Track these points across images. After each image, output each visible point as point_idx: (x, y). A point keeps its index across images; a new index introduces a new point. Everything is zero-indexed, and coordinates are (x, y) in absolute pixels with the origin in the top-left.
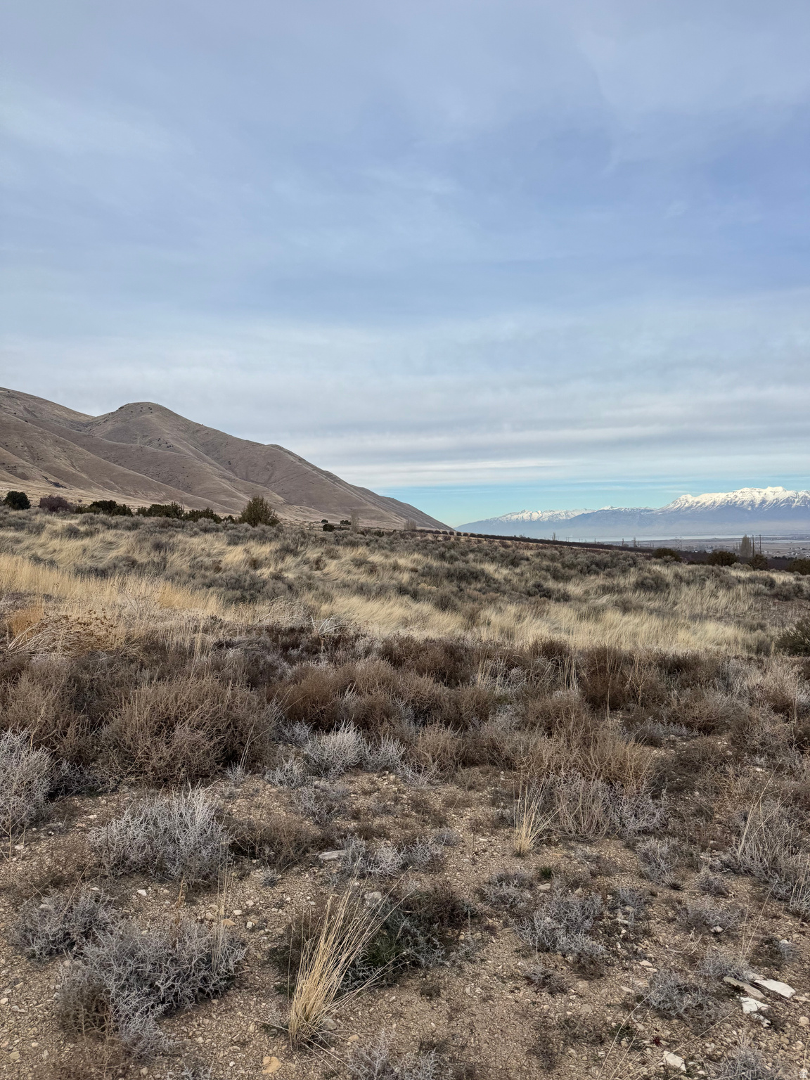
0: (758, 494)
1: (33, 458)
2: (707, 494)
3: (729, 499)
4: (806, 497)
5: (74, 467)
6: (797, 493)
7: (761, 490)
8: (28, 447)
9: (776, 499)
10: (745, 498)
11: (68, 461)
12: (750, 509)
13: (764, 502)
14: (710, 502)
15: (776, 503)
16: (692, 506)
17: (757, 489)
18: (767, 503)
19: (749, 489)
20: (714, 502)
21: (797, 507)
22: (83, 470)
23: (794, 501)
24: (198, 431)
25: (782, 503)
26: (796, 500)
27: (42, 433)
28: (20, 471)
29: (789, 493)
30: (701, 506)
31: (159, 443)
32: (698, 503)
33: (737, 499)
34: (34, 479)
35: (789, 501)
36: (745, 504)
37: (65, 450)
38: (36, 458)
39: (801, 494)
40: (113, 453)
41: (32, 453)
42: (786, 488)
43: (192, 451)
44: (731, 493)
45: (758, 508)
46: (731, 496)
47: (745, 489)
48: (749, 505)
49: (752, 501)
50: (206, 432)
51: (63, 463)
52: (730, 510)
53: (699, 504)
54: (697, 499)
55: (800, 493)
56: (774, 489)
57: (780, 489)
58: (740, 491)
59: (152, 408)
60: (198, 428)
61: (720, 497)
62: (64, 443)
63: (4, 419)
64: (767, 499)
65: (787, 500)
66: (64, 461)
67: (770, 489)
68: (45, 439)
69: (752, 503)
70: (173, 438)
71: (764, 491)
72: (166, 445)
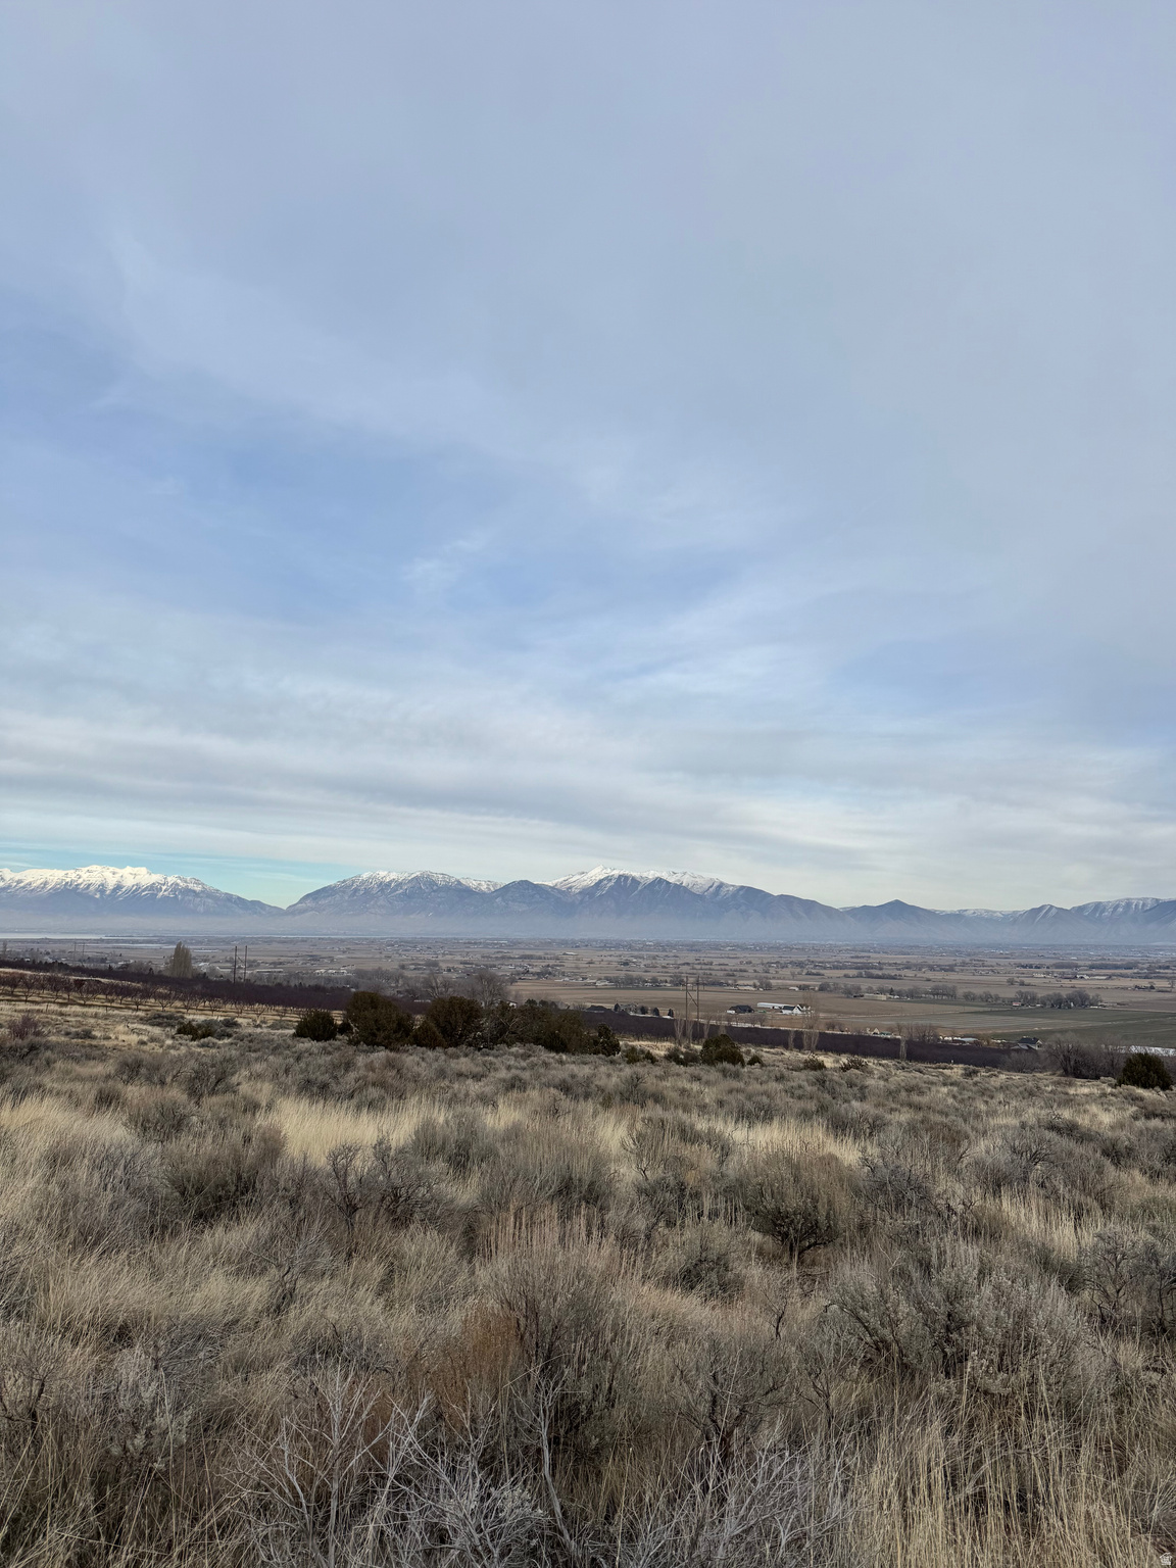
0: (111, 875)
2: (35, 870)
3: (68, 880)
4: (177, 884)
6: (165, 879)
7: (117, 870)
9: (137, 885)
10: (92, 880)
12: (98, 896)
13: (118, 887)
14: (39, 882)
15: (136, 890)
16: (9, 886)
17: (111, 869)
18: (124, 890)
19: (99, 868)
20: (46, 883)
21: (164, 897)
23: (161, 888)
25: (143, 891)
26: (164, 888)
29: (156, 878)
30: (23, 887)
32: (19, 882)
33: (80, 881)
35: (153, 888)
36: (91, 888)
39: (171, 879)
42: (152, 871)
44: (73, 871)
45: (110, 895)
46: (72, 875)
47: (94, 867)
48: (97, 890)
49: (102, 885)
52: (69, 896)
53: (22, 885)
54: (18, 877)
55: (169, 879)
56: (135, 870)
57: (143, 870)
58: (86, 869)
61: (55, 876)
64: (124, 883)
65: (152, 887)
67: (129, 869)
69: (102, 888)
71: (121, 872)
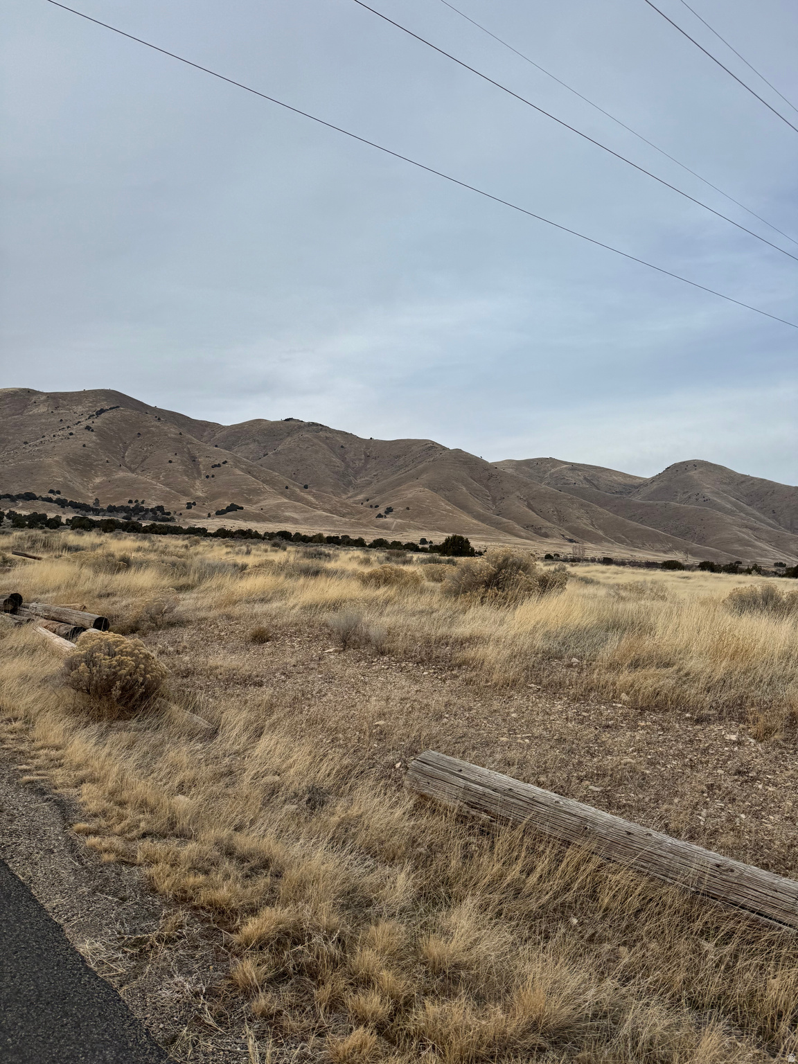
1: (560, 520)
5: (593, 525)
8: (557, 511)
11: (589, 521)
22: (600, 528)
24: (742, 482)
27: (571, 499)
28: (543, 531)
31: (697, 497)
34: (553, 537)
37: (588, 511)
38: (562, 519)
40: (640, 511)
41: (560, 516)
43: (731, 502)
50: (751, 482)
51: (584, 523)
59: (696, 464)
60: (743, 479)
62: (589, 506)
63: (542, 490)
66: (585, 521)
68: (573, 504)
70: (713, 492)
72: (704, 499)
